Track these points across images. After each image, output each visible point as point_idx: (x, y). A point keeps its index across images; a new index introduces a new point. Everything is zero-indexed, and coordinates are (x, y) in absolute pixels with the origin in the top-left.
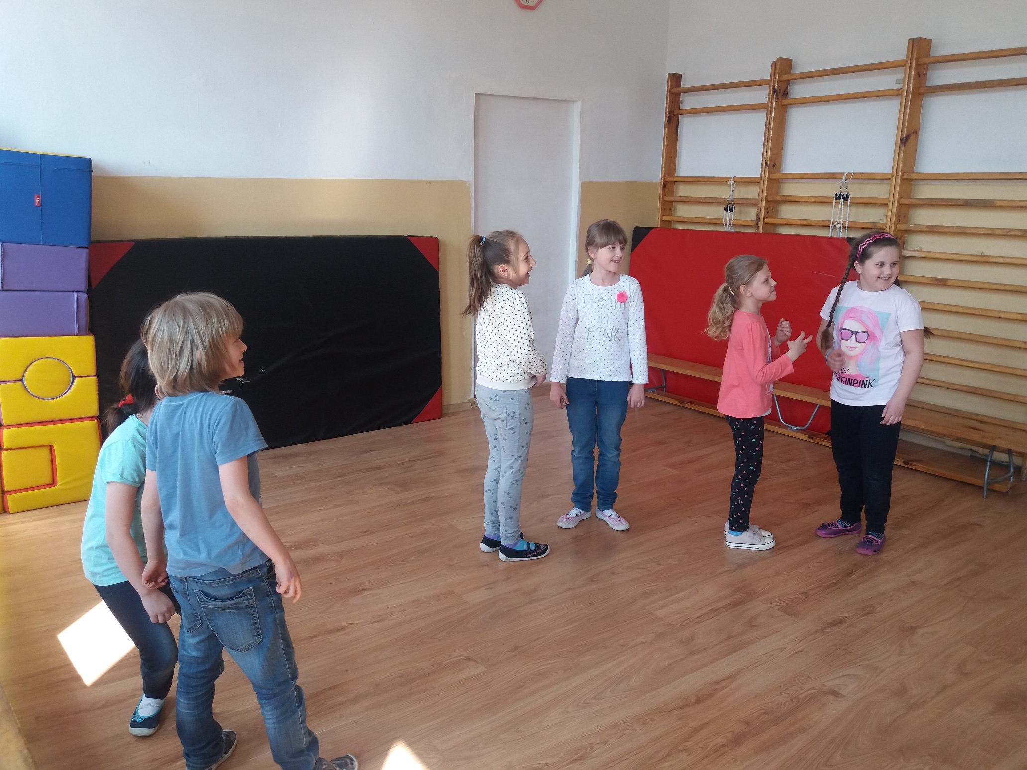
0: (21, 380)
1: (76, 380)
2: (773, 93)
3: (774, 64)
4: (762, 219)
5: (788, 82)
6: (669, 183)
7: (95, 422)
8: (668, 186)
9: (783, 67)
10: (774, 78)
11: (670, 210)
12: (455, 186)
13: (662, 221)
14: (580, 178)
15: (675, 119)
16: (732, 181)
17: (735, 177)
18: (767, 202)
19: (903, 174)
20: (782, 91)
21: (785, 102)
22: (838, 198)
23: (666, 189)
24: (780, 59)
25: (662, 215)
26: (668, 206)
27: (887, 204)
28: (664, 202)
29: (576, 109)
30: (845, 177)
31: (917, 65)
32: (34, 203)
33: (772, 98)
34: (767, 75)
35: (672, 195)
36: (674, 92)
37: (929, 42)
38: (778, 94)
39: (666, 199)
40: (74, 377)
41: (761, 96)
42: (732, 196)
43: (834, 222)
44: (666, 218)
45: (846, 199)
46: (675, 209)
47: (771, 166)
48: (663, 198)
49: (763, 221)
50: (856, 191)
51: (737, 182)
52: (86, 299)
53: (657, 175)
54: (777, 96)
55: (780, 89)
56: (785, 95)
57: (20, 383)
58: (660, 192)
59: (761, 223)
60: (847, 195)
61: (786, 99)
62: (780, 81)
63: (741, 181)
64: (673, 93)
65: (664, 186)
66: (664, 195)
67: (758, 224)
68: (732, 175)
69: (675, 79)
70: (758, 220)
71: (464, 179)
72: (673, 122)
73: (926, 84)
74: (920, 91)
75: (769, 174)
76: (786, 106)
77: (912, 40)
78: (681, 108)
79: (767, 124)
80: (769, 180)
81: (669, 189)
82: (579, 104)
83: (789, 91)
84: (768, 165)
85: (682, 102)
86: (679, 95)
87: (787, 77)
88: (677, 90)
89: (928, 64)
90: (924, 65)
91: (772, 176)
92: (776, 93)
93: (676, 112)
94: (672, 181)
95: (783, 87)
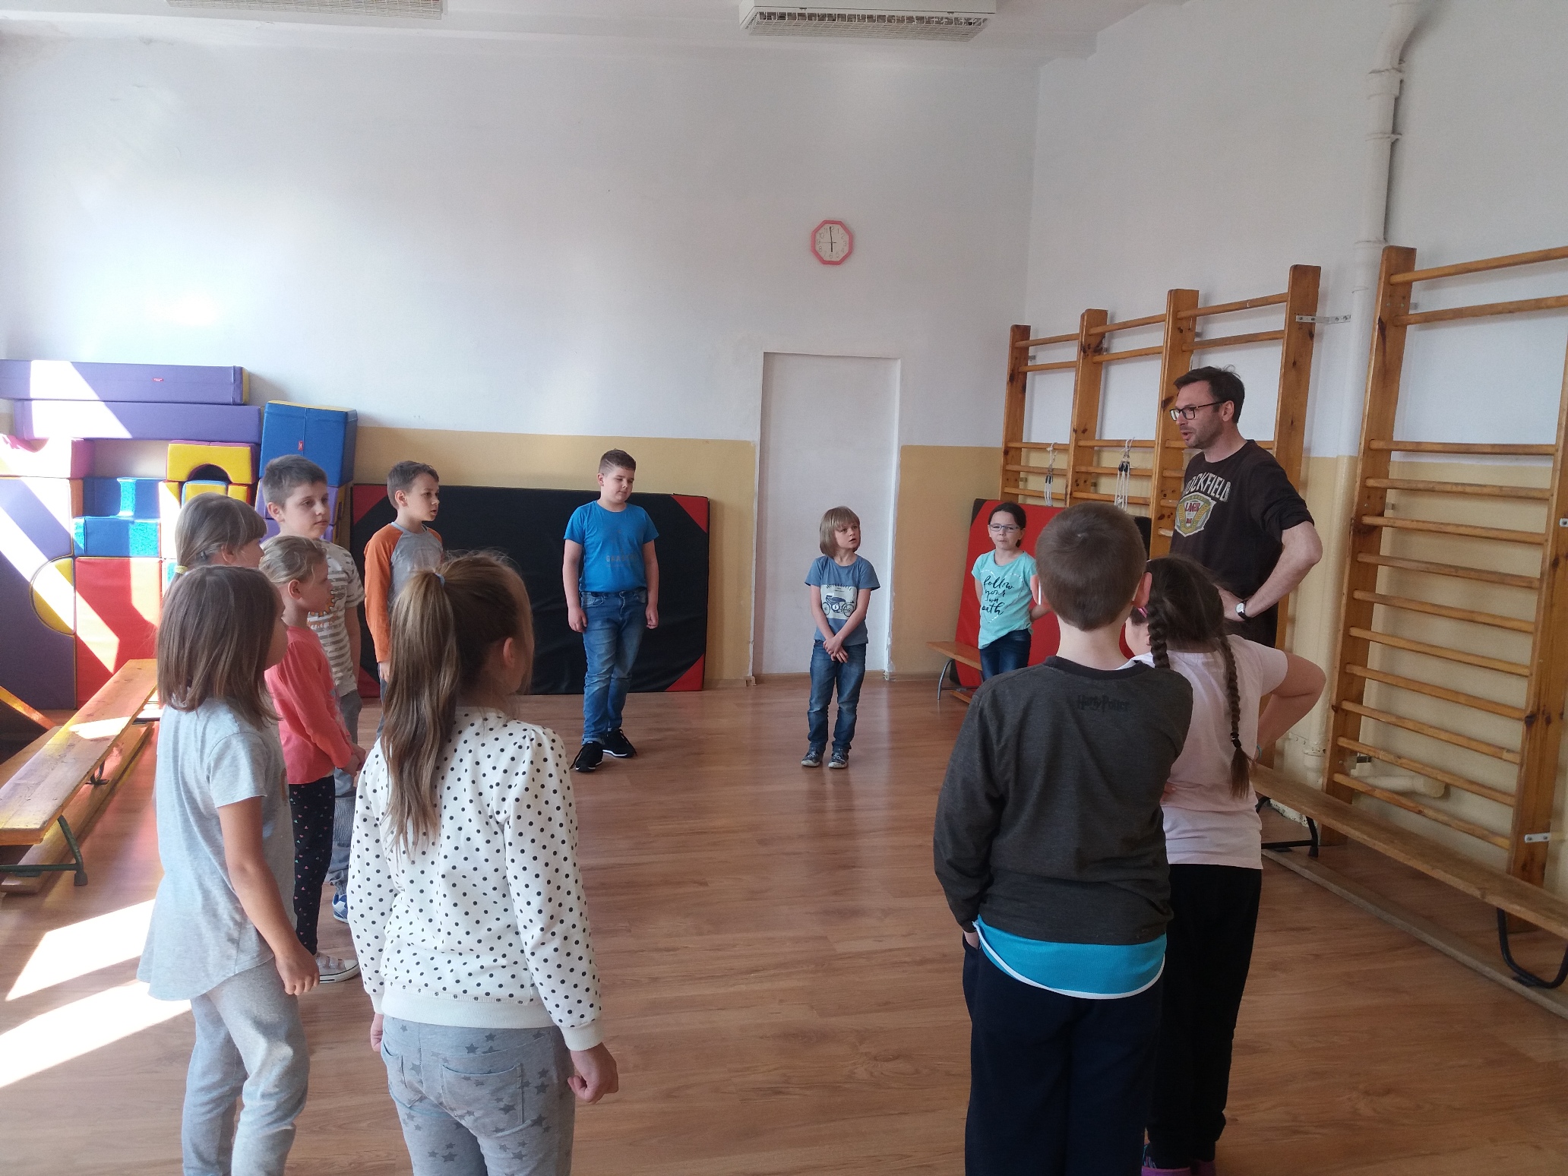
2: (1081, 349)
3: (1083, 316)
4: (1069, 493)
5: (1102, 335)
6: (1013, 449)
8: (1011, 453)
9: (1096, 319)
10: (1083, 333)
11: (1016, 480)
12: (738, 447)
14: (899, 443)
15: (1021, 376)
16: (1050, 449)
17: (1055, 444)
18: (1076, 473)
19: (1164, 441)
20: (1093, 345)
21: (1098, 358)
22: (1121, 469)
23: (1010, 456)
24: (1089, 310)
25: (1004, 486)
26: (1011, 477)
27: (1150, 476)
28: (1005, 471)
29: (897, 368)
30: (1126, 445)
31: (1176, 320)
33: (1080, 355)
34: (1076, 331)
35: (1019, 463)
37: (1194, 294)
38: (1087, 349)
39: (1009, 467)
41: (1070, 353)
42: (1051, 465)
43: (1118, 496)
44: (1007, 490)
45: (1126, 471)
46: (1026, 480)
47: (1080, 432)
48: (1004, 467)
49: (1071, 495)
50: (1136, 461)
51: (1057, 449)
53: (996, 439)
54: (1085, 352)
55: (1089, 345)
56: (1098, 349)
58: (1000, 459)
59: (1068, 496)
60: (1127, 466)
61: (1100, 354)
62: (1088, 335)
63: (1059, 448)
64: (1016, 348)
65: (1006, 452)
66: (1006, 463)
67: (1066, 498)
69: (1021, 332)
70: (1066, 494)
71: (748, 439)
72: (1017, 380)
73: (1196, 340)
74: (1184, 348)
75: (1077, 440)
76: (1100, 364)
77: (1171, 291)
78: (1030, 363)
79: (1076, 384)
80: (1078, 447)
81: (1013, 456)
82: (899, 362)
83: (1105, 345)
84: (1075, 431)
85: (1034, 358)
86: (1027, 349)
87: (1099, 330)
88: (1023, 343)
89: (1194, 318)
90: (1188, 318)
91: (1082, 443)
92: (1084, 349)
93: (1023, 369)
94: (1017, 448)
95: (1094, 342)
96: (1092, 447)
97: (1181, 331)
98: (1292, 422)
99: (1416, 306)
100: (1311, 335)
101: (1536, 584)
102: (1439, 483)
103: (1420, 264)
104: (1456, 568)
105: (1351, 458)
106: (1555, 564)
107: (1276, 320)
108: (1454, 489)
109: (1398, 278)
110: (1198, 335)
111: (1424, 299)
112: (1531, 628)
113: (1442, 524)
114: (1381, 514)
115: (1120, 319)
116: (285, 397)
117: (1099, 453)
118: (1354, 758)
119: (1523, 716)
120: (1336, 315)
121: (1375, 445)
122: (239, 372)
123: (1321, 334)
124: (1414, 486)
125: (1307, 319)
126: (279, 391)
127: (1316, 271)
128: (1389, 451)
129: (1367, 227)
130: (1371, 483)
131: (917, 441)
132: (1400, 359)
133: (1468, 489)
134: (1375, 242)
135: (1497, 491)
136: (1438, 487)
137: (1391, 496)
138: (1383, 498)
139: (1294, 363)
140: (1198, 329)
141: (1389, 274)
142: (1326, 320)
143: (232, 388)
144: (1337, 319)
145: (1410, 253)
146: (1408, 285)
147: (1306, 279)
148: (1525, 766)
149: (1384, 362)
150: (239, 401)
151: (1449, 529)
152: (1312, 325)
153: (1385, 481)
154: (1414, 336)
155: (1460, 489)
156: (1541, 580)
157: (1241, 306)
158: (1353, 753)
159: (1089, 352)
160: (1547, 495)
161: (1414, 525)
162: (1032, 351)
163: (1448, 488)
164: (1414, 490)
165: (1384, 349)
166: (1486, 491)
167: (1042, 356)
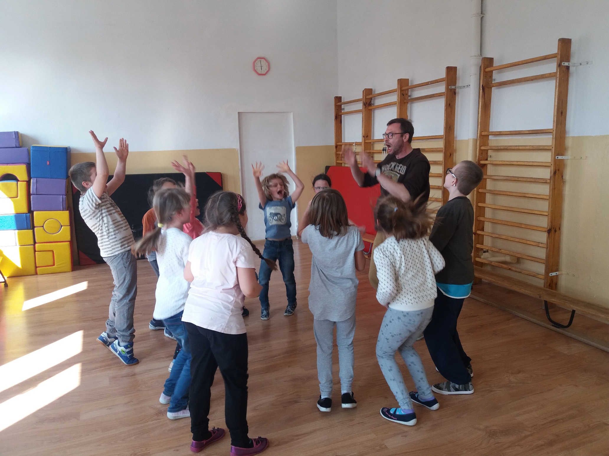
0: (43, 226)
1: (63, 227)
2: (364, 104)
3: (363, 91)
5: (371, 99)
7: (69, 243)
9: (368, 92)
10: (364, 98)
11: (341, 158)
12: (231, 151)
13: (336, 163)
14: (295, 145)
15: (340, 117)
16: (355, 144)
20: (368, 103)
21: (370, 108)
22: (383, 150)
23: (338, 148)
24: (365, 89)
25: (336, 160)
26: (339, 156)
28: (337, 154)
29: (291, 116)
31: (401, 90)
32: (47, 164)
33: (363, 107)
34: (361, 97)
36: (337, 105)
37: (407, 80)
39: (338, 153)
40: (62, 226)
41: (360, 106)
42: (355, 151)
44: (338, 162)
45: (385, 151)
47: (365, 137)
52: (65, 197)
53: (332, 142)
54: (365, 105)
56: (370, 104)
57: (42, 228)
58: (334, 149)
61: (371, 106)
62: (366, 99)
63: (358, 144)
65: (336, 147)
66: (337, 151)
67: (362, 163)
68: (355, 142)
69: (338, 99)
71: (235, 148)
72: (338, 118)
73: (409, 98)
74: (405, 102)
75: (365, 140)
76: (371, 110)
77: (398, 80)
78: (342, 111)
79: (363, 119)
80: (365, 143)
81: (339, 148)
82: (292, 113)
83: (372, 102)
84: (364, 137)
85: (344, 109)
86: (341, 106)
87: (370, 96)
88: (339, 104)
89: (408, 90)
90: (406, 90)
91: (367, 141)
92: (365, 104)
93: (340, 114)
94: (340, 145)
95: (368, 102)
96: (370, 143)
97: (403, 95)
98: (450, 127)
99: (495, 80)
100: (455, 93)
101: (548, 181)
102: (509, 146)
103: (496, 64)
104: (518, 177)
105: (474, 139)
106: (555, 173)
107: (442, 88)
108: (515, 148)
109: (488, 69)
110: (409, 96)
111: (497, 77)
112: (548, 198)
113: (511, 161)
114: (487, 160)
115: (377, 92)
116: (38, 143)
117: (373, 144)
118: (482, 251)
119: (546, 230)
120: (464, 85)
121: (483, 134)
122: (17, 133)
123: (458, 93)
124: (499, 148)
125: (453, 87)
126: (35, 140)
127: (455, 69)
128: (488, 136)
129: (474, 50)
130: (483, 148)
131: (302, 145)
132: (490, 100)
133: (520, 148)
134: (477, 56)
135: (531, 148)
136: (509, 148)
137: (490, 153)
138: (487, 153)
139: (450, 105)
140: (409, 94)
141: (485, 68)
142: (460, 87)
143: (15, 141)
144: (464, 86)
145: (491, 60)
146: (492, 72)
147: (452, 71)
148: (548, 249)
149: (485, 102)
150: (18, 146)
151: (514, 163)
152: (455, 89)
153: (488, 147)
154: (495, 91)
155: (517, 148)
156: (550, 179)
157: (427, 84)
158: (482, 249)
159: (367, 105)
160: (551, 148)
161: (501, 163)
162: (343, 106)
163: (513, 148)
164: (499, 149)
165: (485, 97)
166: (527, 148)
167: (347, 108)
